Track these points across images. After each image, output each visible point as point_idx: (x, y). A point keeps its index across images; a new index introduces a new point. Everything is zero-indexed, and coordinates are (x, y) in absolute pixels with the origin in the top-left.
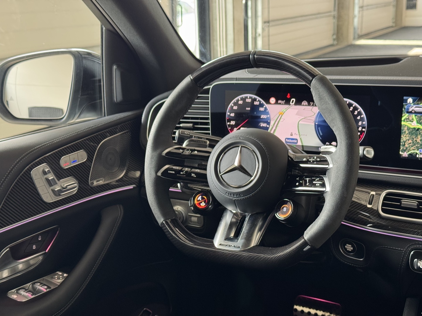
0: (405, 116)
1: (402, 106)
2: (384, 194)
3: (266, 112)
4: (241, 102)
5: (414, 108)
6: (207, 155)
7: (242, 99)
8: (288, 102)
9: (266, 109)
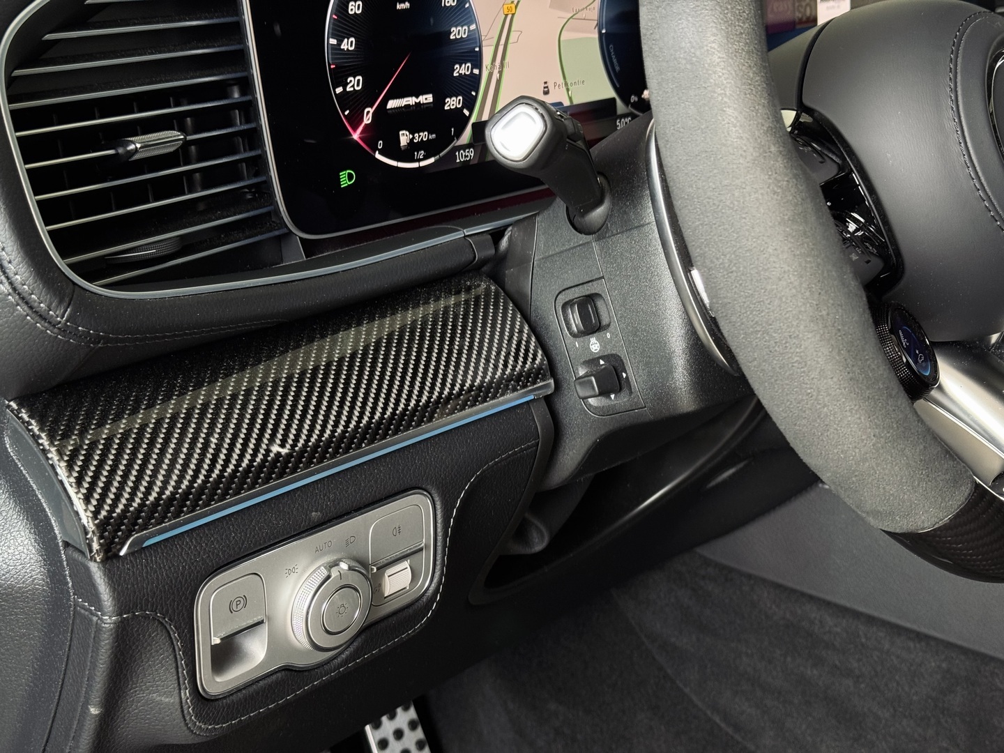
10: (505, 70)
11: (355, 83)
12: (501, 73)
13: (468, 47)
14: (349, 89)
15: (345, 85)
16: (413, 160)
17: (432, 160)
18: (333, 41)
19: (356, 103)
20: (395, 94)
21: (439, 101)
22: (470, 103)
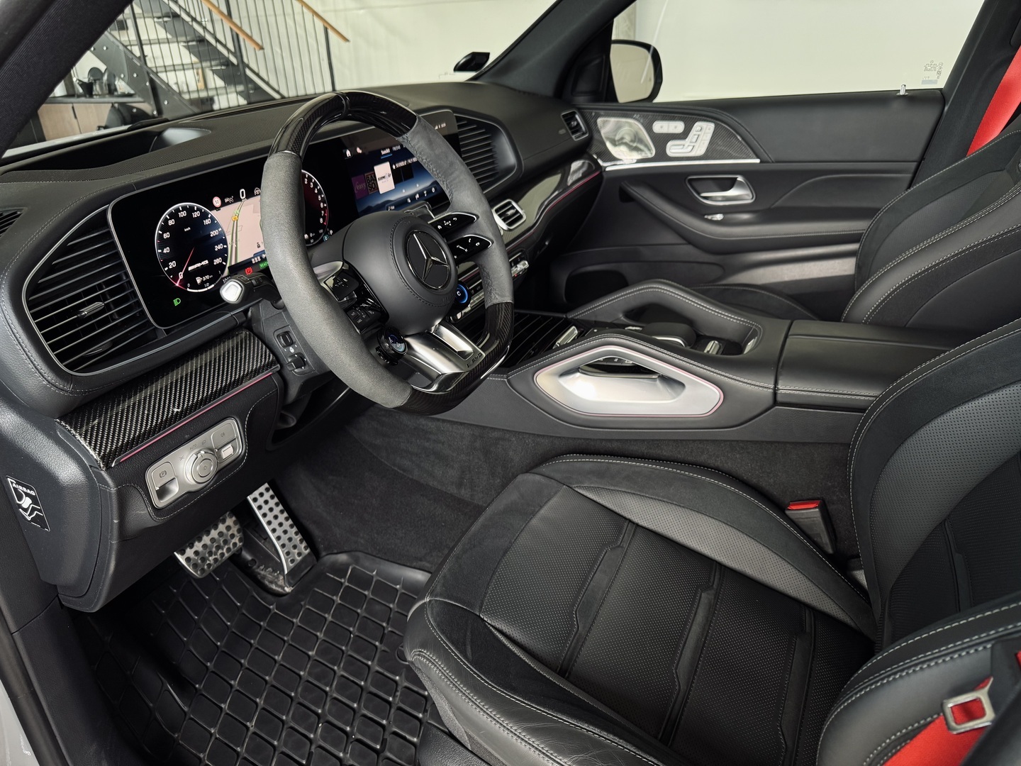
4: (171, 222)
8: (237, 199)
9: (213, 219)
10: (238, 243)
11: (172, 264)
12: (236, 244)
13: (219, 238)
14: (170, 267)
15: (168, 266)
16: (204, 288)
17: (213, 286)
18: (160, 251)
19: (174, 272)
20: (190, 265)
21: (211, 262)
22: (225, 259)
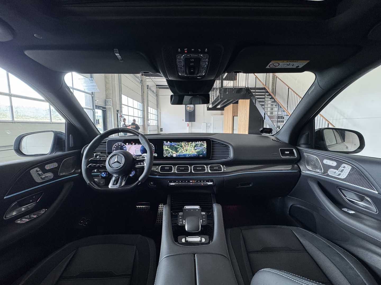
0: (164, 146)
1: (163, 144)
2: (160, 167)
3: (125, 147)
4: (117, 145)
5: (166, 144)
6: (106, 159)
7: (117, 144)
8: (132, 144)
9: (125, 146)
